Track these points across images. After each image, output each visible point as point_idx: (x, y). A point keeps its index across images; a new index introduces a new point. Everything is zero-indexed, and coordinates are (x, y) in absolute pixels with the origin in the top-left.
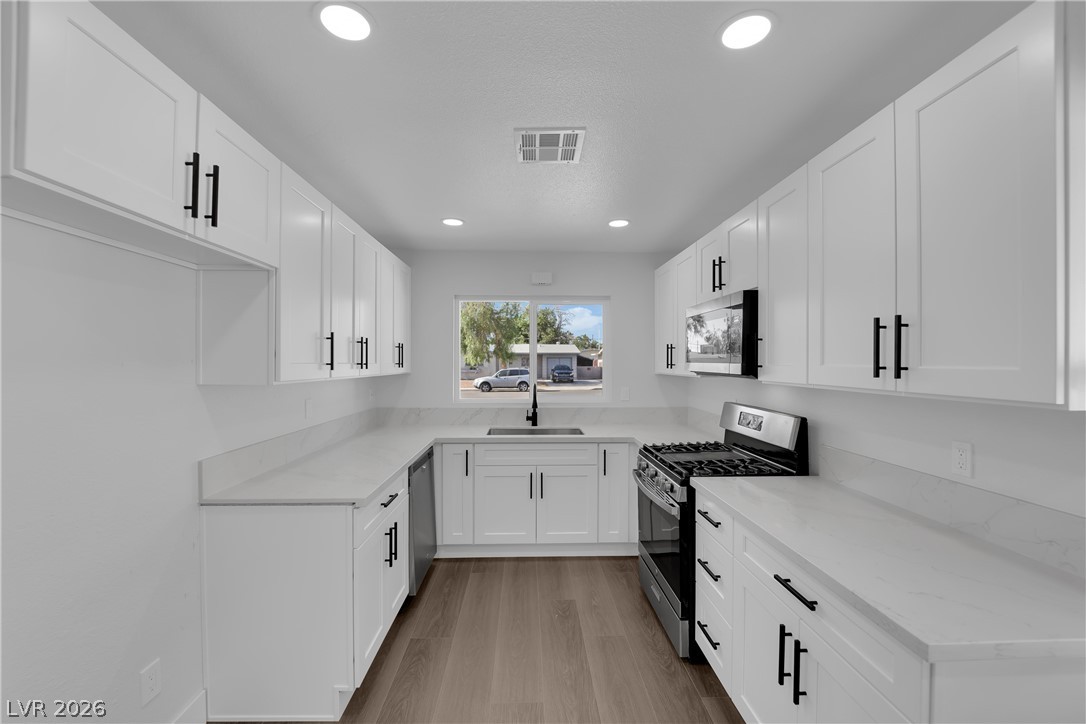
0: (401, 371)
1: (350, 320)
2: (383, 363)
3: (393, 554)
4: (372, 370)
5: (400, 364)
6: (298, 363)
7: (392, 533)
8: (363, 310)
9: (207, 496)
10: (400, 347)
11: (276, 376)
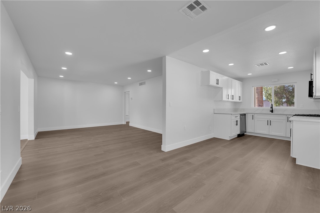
0: (240, 101)
1: (231, 92)
2: (236, 99)
3: (237, 125)
4: (234, 100)
5: (240, 100)
6: (225, 98)
7: (237, 121)
8: (233, 90)
9: (215, 113)
10: (240, 97)
11: (222, 100)
